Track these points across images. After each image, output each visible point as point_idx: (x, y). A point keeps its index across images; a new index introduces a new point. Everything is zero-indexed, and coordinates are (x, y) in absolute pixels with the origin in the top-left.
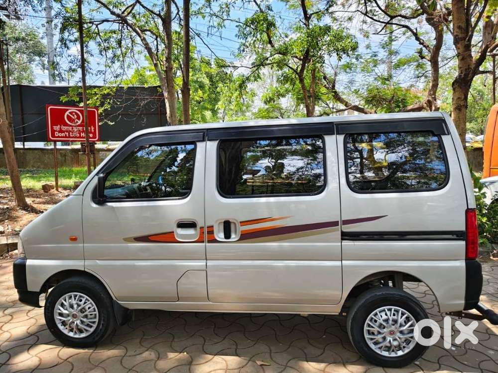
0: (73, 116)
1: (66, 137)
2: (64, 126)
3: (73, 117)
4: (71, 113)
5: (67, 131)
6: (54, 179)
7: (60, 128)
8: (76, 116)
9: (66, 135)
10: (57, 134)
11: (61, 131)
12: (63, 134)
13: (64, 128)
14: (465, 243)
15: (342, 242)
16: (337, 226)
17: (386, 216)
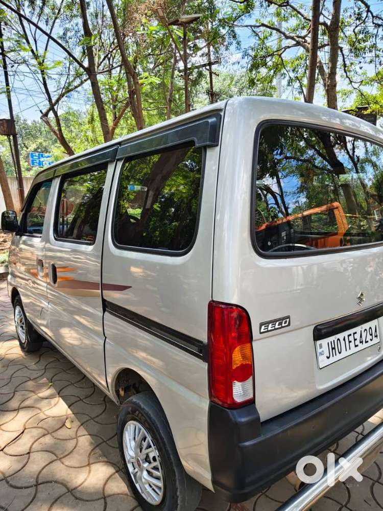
14: (207, 367)
15: (104, 312)
16: (99, 289)
17: (131, 287)
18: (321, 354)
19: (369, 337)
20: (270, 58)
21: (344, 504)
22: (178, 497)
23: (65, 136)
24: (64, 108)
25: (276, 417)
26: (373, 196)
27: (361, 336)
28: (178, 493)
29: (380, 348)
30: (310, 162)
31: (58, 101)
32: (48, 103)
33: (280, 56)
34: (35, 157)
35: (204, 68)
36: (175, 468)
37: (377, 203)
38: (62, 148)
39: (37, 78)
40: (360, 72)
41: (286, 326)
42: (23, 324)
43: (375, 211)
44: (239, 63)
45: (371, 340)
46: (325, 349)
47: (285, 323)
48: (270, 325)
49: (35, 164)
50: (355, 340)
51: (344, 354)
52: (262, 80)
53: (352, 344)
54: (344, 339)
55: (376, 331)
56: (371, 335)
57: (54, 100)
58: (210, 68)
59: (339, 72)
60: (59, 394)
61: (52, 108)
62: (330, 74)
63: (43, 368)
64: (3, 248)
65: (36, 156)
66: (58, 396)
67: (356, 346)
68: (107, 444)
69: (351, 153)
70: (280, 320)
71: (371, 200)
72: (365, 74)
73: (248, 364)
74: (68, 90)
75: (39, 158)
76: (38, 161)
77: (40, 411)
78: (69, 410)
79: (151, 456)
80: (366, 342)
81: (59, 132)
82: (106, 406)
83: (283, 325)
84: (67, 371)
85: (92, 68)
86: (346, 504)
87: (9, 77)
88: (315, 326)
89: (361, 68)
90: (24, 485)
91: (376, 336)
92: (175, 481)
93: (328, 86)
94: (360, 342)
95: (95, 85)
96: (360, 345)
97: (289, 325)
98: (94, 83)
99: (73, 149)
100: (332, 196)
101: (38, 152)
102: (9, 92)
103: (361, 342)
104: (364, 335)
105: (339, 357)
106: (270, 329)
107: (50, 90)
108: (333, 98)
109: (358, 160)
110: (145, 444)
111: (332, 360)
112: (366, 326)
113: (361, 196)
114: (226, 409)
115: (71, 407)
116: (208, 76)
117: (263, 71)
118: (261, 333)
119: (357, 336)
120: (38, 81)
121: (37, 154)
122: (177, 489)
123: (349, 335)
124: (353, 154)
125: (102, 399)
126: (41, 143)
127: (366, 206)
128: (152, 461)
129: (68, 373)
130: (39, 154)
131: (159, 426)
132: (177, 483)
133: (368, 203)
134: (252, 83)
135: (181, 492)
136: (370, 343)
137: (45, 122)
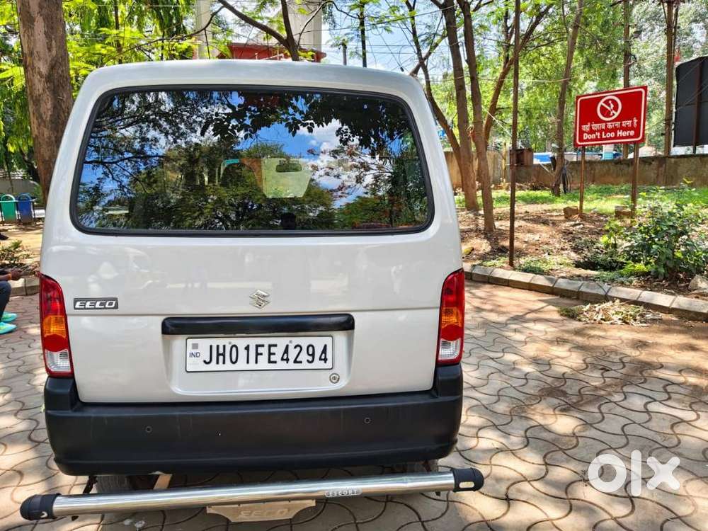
0: (609, 105)
1: (596, 139)
2: (595, 123)
3: (608, 108)
4: (606, 102)
5: (598, 131)
6: (579, 202)
7: (591, 127)
8: (612, 106)
9: (597, 136)
10: (586, 136)
11: (592, 132)
12: (593, 136)
13: (596, 126)
18: (195, 355)
19: (305, 357)
27: (286, 352)
41: (111, 308)
45: (310, 362)
46: (203, 352)
47: (110, 304)
48: (88, 303)
50: (271, 354)
51: (244, 366)
53: (263, 358)
54: (247, 348)
55: (324, 353)
56: (312, 355)
61: (421, 63)
67: (272, 362)
80: (297, 362)
83: (107, 306)
88: (164, 317)
91: (323, 360)
94: (282, 359)
96: (281, 363)
97: (115, 307)
103: (285, 360)
104: (293, 353)
106: (88, 306)
111: (215, 367)
112: (301, 341)
118: (75, 309)
119: (279, 351)
123: (259, 346)
136: (306, 365)
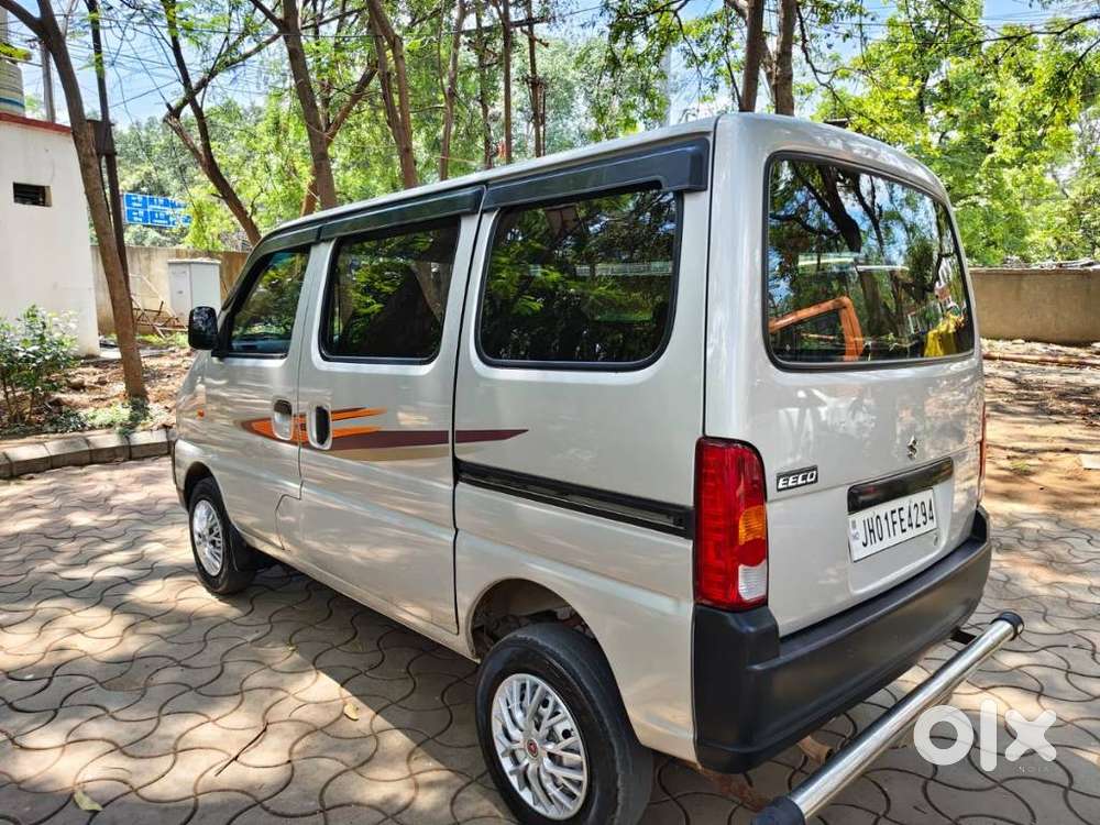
14: (691, 547)
15: (455, 484)
16: (447, 442)
17: (525, 431)
18: (855, 537)
19: (921, 519)
20: (657, 16)
21: (881, 813)
22: (617, 790)
23: (217, 160)
24: (219, 99)
25: (805, 629)
26: (906, 286)
27: (910, 515)
28: (619, 783)
29: (937, 539)
30: (798, 220)
31: (203, 84)
32: (182, 87)
33: (675, 13)
34: (135, 204)
35: (518, 29)
36: (613, 740)
37: (913, 301)
38: (212, 187)
39: (159, 36)
40: (828, 53)
41: (812, 483)
42: (217, 536)
43: (909, 316)
44: (594, 24)
45: (925, 523)
46: (860, 530)
47: (812, 477)
48: (791, 479)
49: (136, 219)
50: (902, 520)
51: (888, 542)
52: (637, 60)
53: (897, 527)
54: (886, 518)
55: (931, 509)
56: (925, 514)
57: (195, 81)
58: (531, 29)
59: (796, 51)
60: (314, 664)
61: (190, 99)
62: (779, 56)
63: (266, 621)
64: (102, 396)
65: (137, 201)
66: (312, 667)
67: (904, 531)
68: (436, 741)
69: (868, 201)
70: (804, 471)
71: (903, 295)
72: (835, 59)
73: (760, 539)
74: (228, 61)
75: (145, 206)
76: (141, 213)
77: (285, 694)
78: (343, 690)
79: (559, 729)
80: (918, 526)
81: (205, 152)
82: (415, 683)
83: (809, 480)
84: (317, 626)
85: (291, 22)
86: (886, 812)
87: (101, 32)
88: (848, 487)
89: (830, 46)
90: (299, 812)
91: (932, 518)
92: (613, 761)
93: (777, 78)
94: (909, 526)
95: (296, 55)
96: (908, 529)
97: (816, 480)
98: (295, 50)
99: (234, 189)
100: (835, 286)
101: (141, 193)
102: (101, 64)
103: (911, 525)
104: (914, 512)
105: (879, 546)
106: (790, 484)
107: (187, 60)
108: (786, 104)
109: (880, 215)
110: (546, 712)
111: (871, 549)
112: (917, 498)
113: (886, 287)
114: (723, 613)
115: (346, 685)
116: (527, 45)
117: (641, 42)
118: (779, 490)
119: (904, 515)
120: (163, 41)
121: (140, 198)
122: (617, 775)
123: (893, 512)
124: (873, 203)
125: (403, 670)
126: (148, 174)
127: (894, 305)
128: (561, 737)
129: (318, 629)
130: (144, 198)
131: (577, 671)
132: (618, 764)
133: (898, 301)
134: (614, 63)
135: (624, 781)
136: (923, 529)
137: (174, 128)
